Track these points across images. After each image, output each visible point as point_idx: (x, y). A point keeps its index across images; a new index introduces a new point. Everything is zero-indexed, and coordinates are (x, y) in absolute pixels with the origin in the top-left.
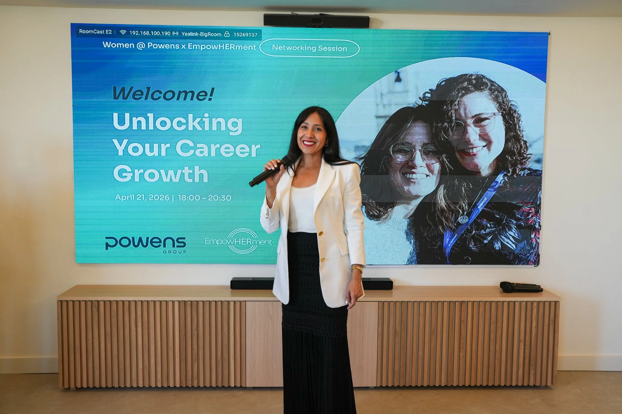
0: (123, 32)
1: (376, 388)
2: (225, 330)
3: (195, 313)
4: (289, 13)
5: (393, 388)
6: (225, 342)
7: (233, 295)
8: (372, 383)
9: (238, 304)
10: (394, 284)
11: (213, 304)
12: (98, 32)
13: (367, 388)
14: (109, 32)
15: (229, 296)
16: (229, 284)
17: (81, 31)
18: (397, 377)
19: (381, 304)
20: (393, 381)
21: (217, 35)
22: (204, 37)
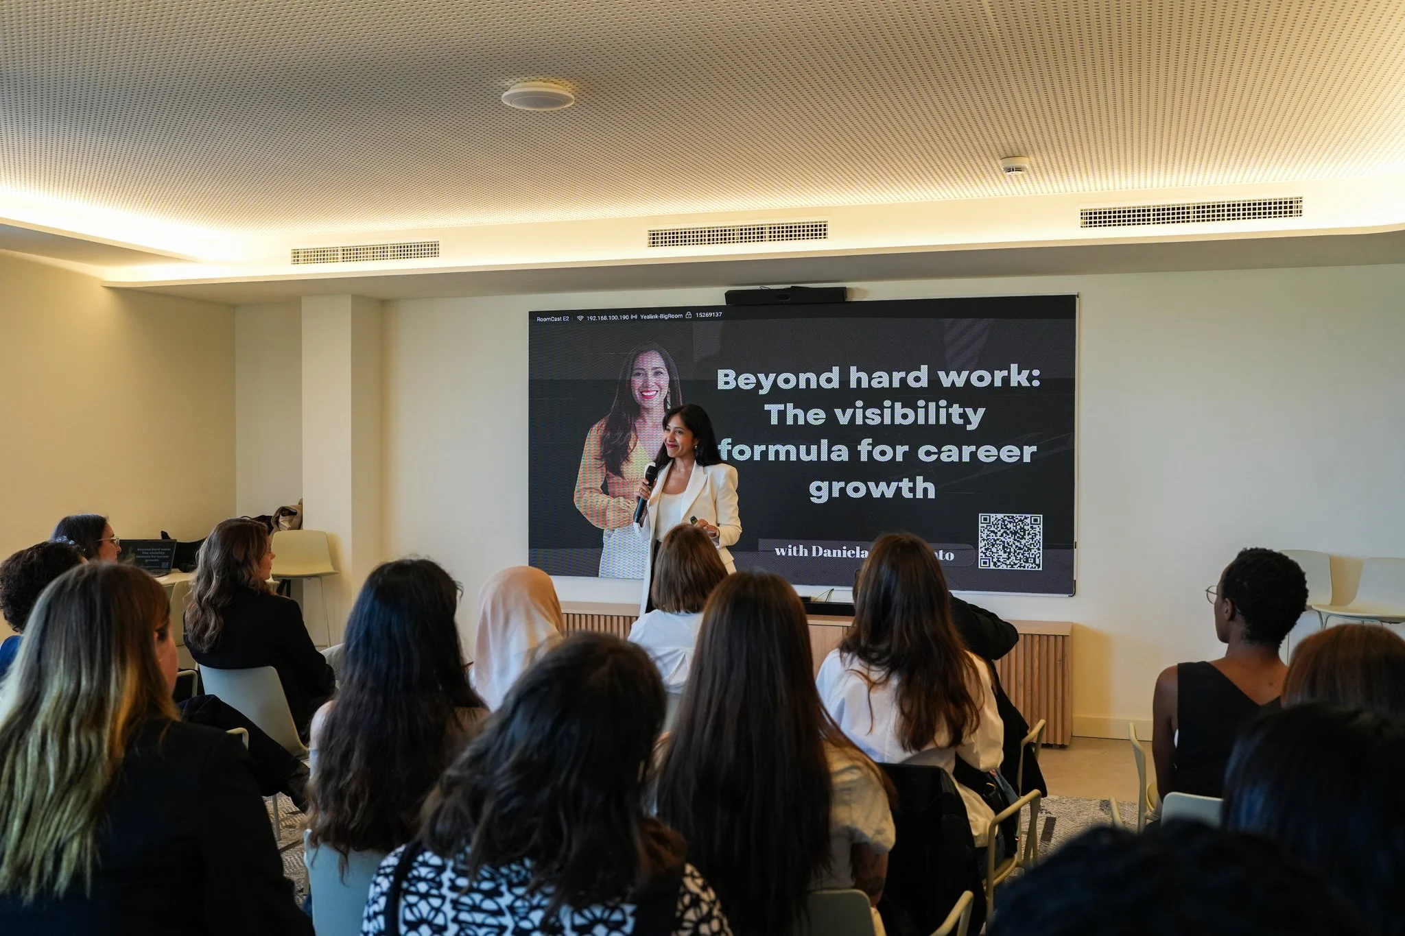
0: (580, 318)
12: (556, 319)
14: (566, 319)
17: (539, 319)
21: (677, 316)
22: (664, 319)
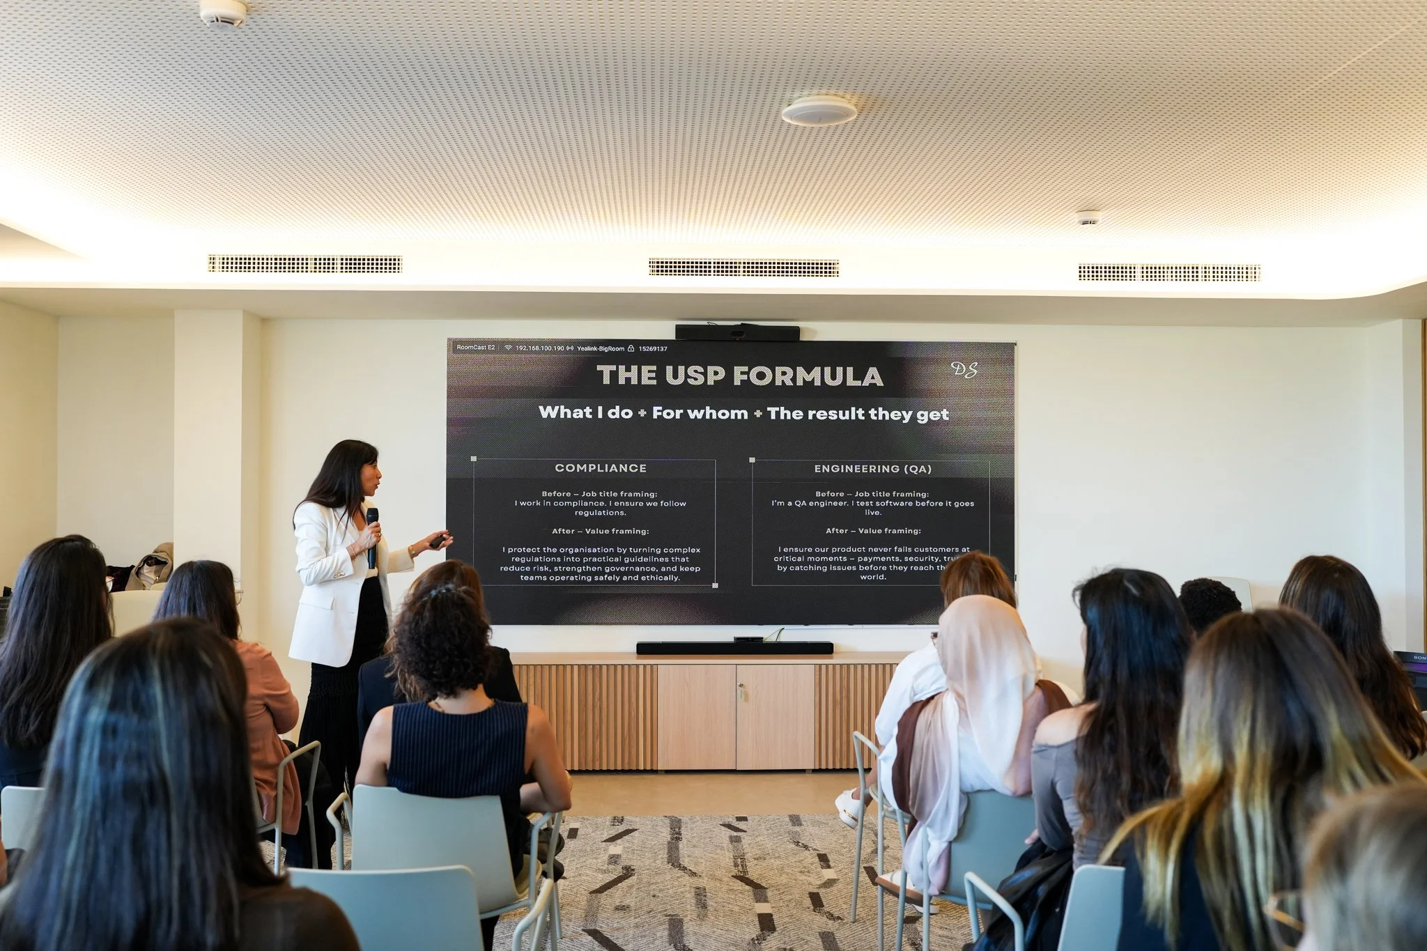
0: (508, 347)
1: (814, 771)
2: (634, 700)
3: (597, 679)
4: (705, 323)
5: (834, 771)
6: (633, 714)
7: (638, 658)
8: (810, 765)
9: (648, 668)
10: (835, 649)
11: (619, 668)
12: (479, 348)
13: (803, 771)
14: (491, 347)
15: (635, 660)
16: (634, 649)
17: (459, 347)
18: (838, 758)
19: (817, 667)
20: (834, 763)
21: (618, 349)
22: (604, 352)
